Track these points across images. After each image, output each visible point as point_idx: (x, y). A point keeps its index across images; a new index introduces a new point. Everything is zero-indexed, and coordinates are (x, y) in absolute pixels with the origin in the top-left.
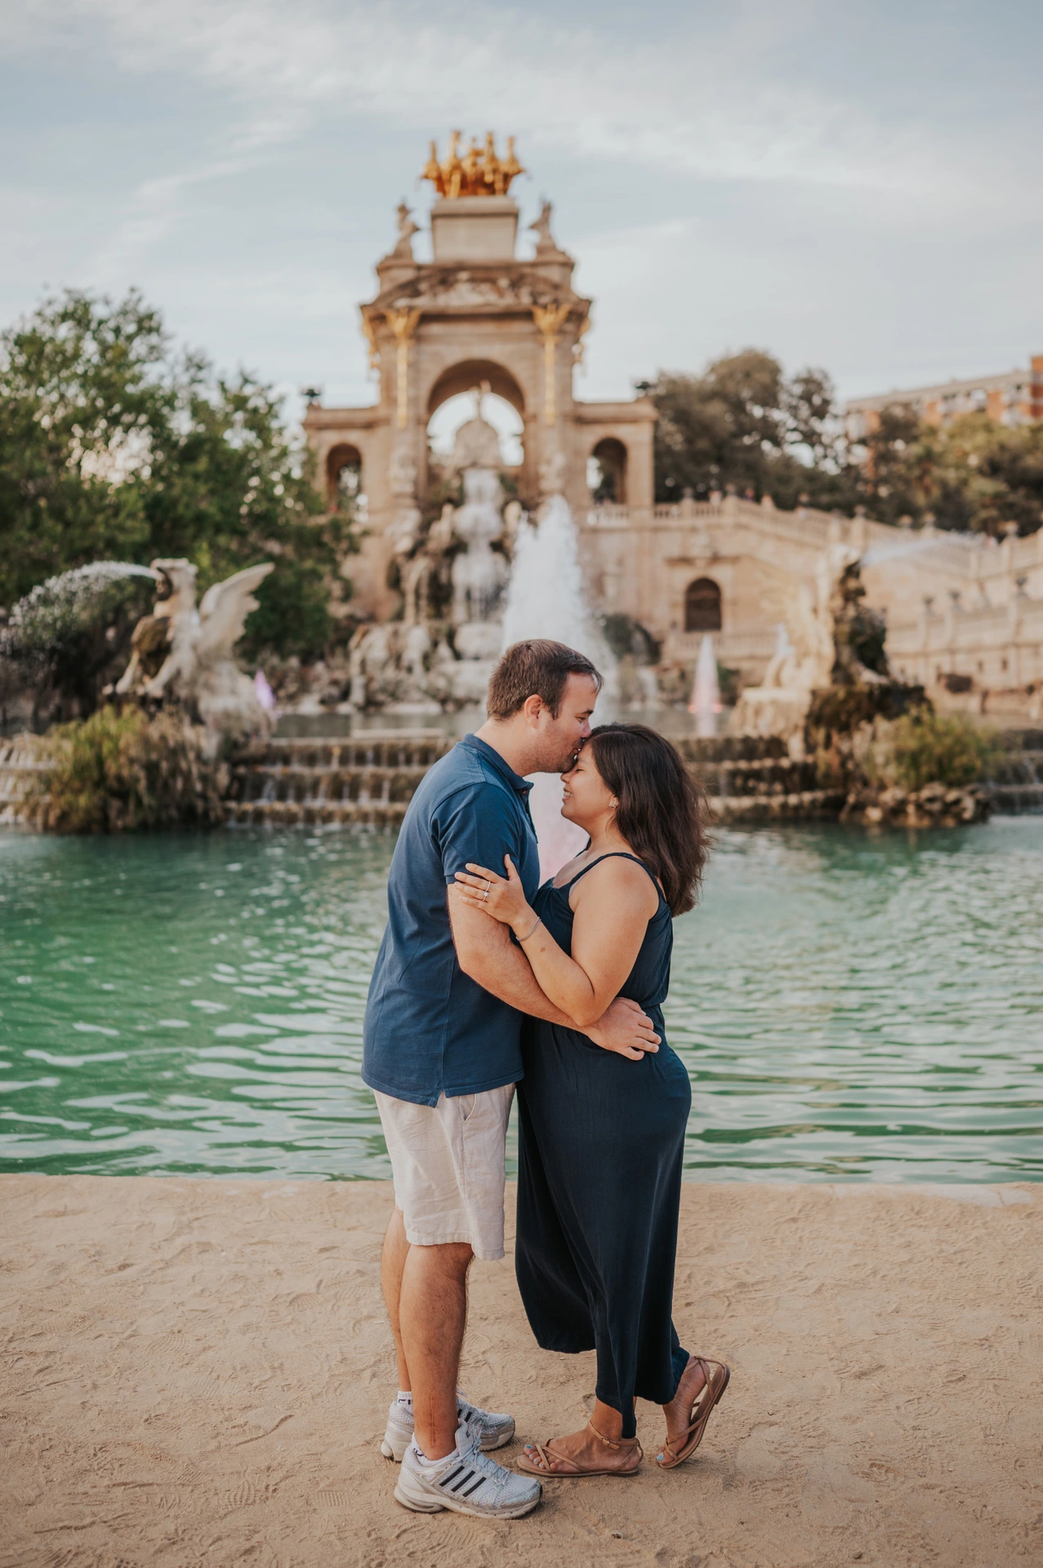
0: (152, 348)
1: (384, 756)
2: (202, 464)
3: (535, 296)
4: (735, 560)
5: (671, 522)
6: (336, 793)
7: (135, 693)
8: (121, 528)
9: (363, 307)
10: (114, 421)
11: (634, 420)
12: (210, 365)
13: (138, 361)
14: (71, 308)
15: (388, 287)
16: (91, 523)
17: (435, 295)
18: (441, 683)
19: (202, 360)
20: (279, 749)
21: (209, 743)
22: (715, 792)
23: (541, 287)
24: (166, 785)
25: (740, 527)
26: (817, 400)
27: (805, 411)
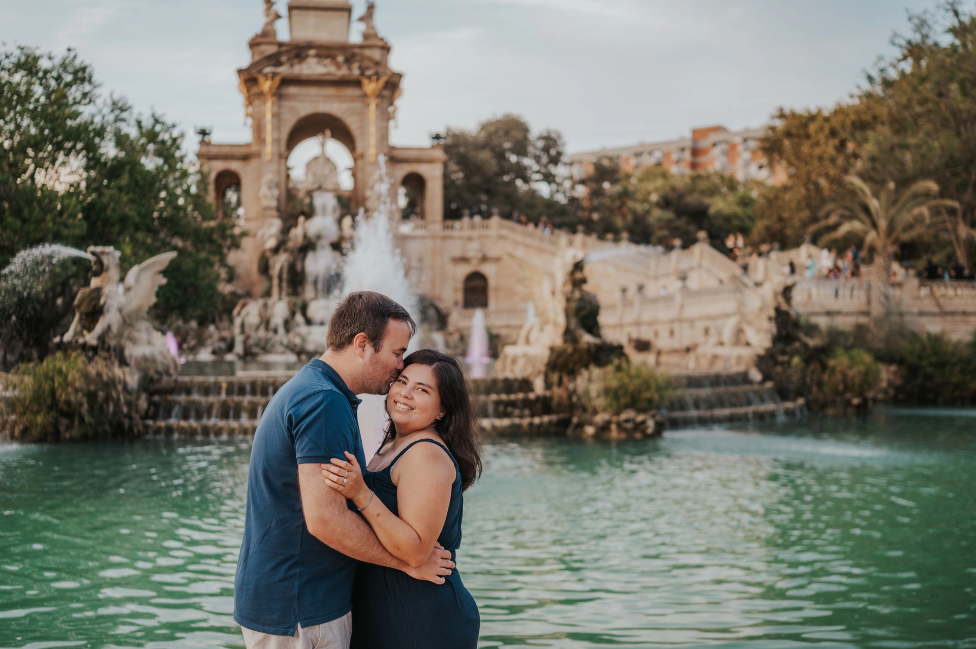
0: (85, 95)
1: (259, 389)
2: (124, 180)
3: (363, 70)
4: (497, 260)
5: (455, 233)
6: (225, 415)
7: (77, 342)
8: (66, 225)
9: (240, 72)
10: (59, 147)
11: (431, 161)
12: (130, 108)
13: (75, 103)
14: (23, 59)
15: (257, 58)
16: (44, 220)
17: (292, 65)
18: (297, 341)
19: (125, 104)
20: (183, 383)
21: (133, 379)
22: (485, 415)
23: (366, 63)
24: (101, 409)
25: (501, 237)
26: (553, 152)
27: (545, 159)
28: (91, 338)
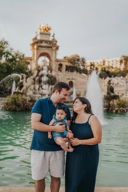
3: (52, 45)
4: (75, 79)
5: (68, 74)
7: (19, 92)
8: (4, 70)
11: (64, 61)
12: (13, 49)
15: (34, 42)
17: (40, 44)
18: (41, 92)
24: (24, 104)
25: (76, 75)
26: (83, 61)
27: (82, 62)
28: (21, 91)
